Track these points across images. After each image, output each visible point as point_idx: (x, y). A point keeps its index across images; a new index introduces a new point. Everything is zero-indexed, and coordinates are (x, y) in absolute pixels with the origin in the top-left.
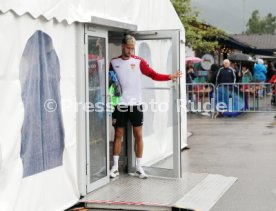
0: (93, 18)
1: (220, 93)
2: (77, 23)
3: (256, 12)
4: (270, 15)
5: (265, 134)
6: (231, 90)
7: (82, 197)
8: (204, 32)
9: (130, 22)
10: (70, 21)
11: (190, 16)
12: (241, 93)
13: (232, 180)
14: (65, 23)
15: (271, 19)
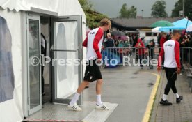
0: (32, 8)
2: (21, 11)
3: (125, 4)
4: (133, 7)
5: (133, 78)
7: (25, 118)
8: (95, 17)
9: (51, 10)
10: (17, 10)
11: (87, 6)
13: (115, 105)
14: (14, 11)
15: (134, 9)
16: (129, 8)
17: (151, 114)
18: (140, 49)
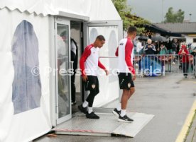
0: (60, 12)
1: (146, 61)
2: (49, 15)
3: (171, 8)
4: (180, 10)
5: (174, 88)
6: (153, 59)
7: (53, 127)
8: (135, 22)
9: (84, 15)
10: (45, 14)
11: (126, 11)
12: (159, 61)
13: (151, 116)
14: (41, 15)
15: (181, 13)
16: (175, 12)
17: (190, 127)
18: (184, 57)
